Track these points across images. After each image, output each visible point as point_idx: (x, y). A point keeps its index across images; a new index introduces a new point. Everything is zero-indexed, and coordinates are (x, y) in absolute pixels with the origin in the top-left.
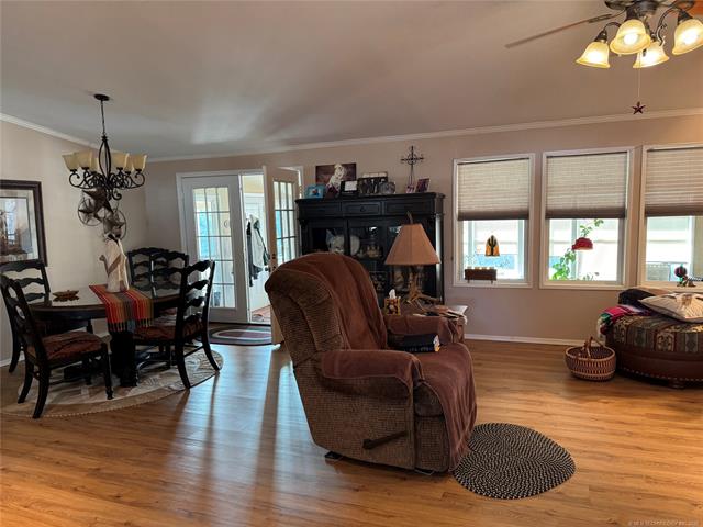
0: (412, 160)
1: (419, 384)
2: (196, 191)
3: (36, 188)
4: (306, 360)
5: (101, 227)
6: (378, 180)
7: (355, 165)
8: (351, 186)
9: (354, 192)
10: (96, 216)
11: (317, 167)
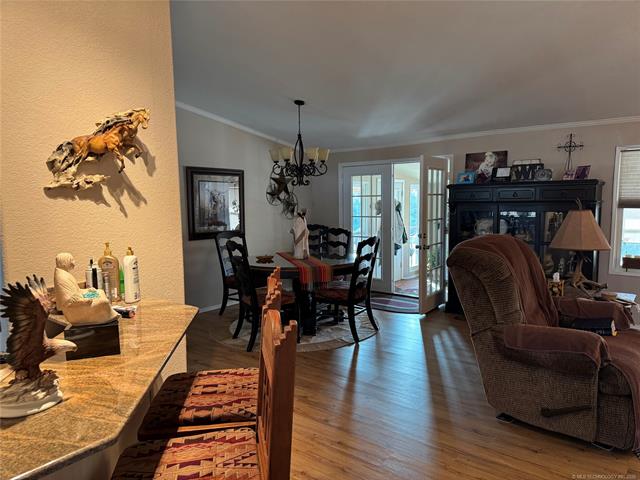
0: (570, 147)
1: (605, 364)
2: (354, 178)
3: (240, 174)
4: (485, 330)
5: (281, 206)
6: (533, 167)
7: (506, 152)
8: (503, 173)
9: (506, 177)
10: (279, 198)
11: (467, 155)
